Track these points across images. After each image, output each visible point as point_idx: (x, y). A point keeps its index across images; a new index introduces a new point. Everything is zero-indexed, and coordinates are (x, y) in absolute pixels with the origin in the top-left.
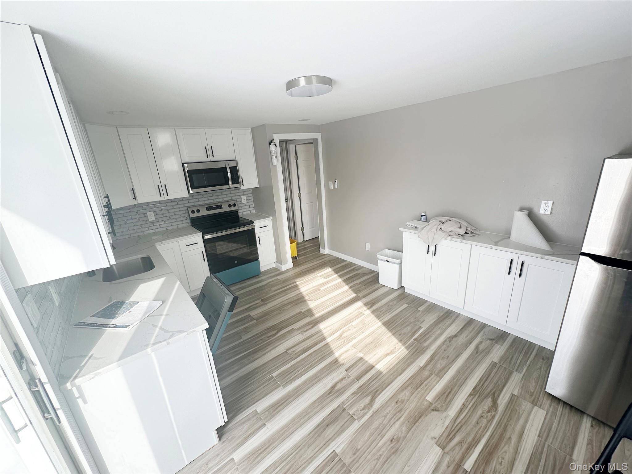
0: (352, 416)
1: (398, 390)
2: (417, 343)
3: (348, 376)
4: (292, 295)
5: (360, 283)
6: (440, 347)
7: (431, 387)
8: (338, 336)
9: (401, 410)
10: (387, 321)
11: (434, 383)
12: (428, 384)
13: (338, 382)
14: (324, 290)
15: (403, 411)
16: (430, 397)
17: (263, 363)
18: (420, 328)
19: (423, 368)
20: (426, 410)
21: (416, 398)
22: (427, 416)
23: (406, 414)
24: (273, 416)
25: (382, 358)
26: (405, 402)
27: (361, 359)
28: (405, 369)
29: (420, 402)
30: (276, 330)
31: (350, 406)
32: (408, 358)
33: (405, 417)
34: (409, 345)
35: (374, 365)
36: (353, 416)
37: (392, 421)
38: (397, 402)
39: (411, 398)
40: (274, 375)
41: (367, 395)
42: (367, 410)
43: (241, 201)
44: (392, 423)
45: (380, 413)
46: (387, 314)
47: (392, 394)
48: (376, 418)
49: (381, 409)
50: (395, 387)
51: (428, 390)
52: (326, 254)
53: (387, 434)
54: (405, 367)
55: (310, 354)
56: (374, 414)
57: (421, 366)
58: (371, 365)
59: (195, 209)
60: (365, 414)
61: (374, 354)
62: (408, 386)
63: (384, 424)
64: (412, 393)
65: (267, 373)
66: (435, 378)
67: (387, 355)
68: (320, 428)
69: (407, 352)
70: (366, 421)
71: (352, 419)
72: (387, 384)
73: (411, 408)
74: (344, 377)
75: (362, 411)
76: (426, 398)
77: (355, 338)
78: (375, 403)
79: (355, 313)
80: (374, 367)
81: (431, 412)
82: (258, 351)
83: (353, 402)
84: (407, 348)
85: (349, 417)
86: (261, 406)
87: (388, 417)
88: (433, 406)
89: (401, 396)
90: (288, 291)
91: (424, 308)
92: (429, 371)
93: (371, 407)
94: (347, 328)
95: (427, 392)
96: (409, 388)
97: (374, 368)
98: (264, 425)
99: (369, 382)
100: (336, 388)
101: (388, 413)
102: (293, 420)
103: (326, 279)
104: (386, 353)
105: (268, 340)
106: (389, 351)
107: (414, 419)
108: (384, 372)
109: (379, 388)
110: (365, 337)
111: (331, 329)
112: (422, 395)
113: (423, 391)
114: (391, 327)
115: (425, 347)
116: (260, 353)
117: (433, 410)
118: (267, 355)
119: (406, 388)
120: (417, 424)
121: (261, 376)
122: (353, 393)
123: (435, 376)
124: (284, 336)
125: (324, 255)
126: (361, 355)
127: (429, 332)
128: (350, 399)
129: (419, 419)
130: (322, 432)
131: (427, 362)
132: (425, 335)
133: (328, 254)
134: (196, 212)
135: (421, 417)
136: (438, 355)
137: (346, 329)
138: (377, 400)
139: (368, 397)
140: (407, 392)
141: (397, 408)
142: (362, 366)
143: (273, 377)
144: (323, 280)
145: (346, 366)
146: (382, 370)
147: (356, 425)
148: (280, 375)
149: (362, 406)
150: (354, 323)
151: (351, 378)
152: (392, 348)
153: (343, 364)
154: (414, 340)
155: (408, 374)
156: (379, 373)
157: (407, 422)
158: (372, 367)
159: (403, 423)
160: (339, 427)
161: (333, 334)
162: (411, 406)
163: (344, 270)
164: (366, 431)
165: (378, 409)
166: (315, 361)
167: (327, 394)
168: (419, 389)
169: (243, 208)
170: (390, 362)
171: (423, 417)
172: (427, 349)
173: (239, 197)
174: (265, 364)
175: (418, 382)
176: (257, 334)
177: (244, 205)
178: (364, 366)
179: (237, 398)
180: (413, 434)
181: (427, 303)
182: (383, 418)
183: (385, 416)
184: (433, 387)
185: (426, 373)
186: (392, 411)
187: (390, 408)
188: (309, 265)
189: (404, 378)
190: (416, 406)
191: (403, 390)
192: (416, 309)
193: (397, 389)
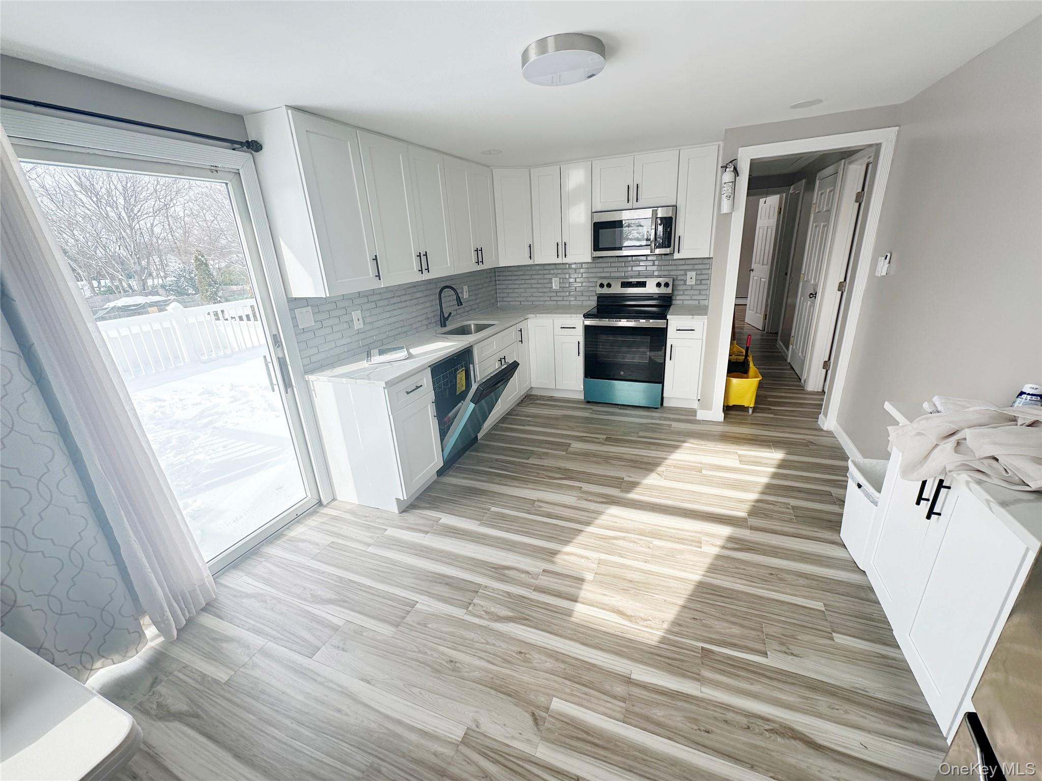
0: (470, 604)
1: (548, 649)
2: (700, 655)
3: (535, 576)
4: (650, 453)
5: (794, 508)
6: (727, 708)
7: (586, 703)
8: (606, 536)
9: (509, 662)
10: (712, 585)
11: (602, 709)
12: (591, 698)
13: (518, 570)
14: (705, 476)
15: (508, 666)
16: (557, 704)
17: (505, 493)
18: (765, 654)
19: (628, 681)
20: (530, 703)
21: (544, 681)
22: (516, 705)
23: (503, 670)
24: (441, 535)
25: (604, 607)
26: (527, 664)
27: (582, 580)
28: (602, 649)
29: (541, 689)
30: (563, 475)
31: (484, 595)
32: (634, 648)
33: (497, 671)
34: (677, 642)
35: (580, 600)
36: (472, 605)
37: (483, 655)
38: (521, 653)
39: (541, 673)
40: (493, 509)
41: (512, 610)
42: (487, 617)
43: (685, 281)
44: (480, 655)
45: (491, 634)
46: (739, 581)
47: (533, 642)
48: (479, 633)
49: (497, 635)
50: (550, 642)
51: (576, 699)
52: (825, 429)
53: (458, 653)
54: (609, 648)
55: (547, 523)
56: (485, 627)
57: (632, 677)
58: (577, 597)
59: (605, 283)
60: (481, 617)
61: (605, 593)
62: (563, 662)
63: (473, 645)
64: (552, 672)
65: (491, 503)
66: (619, 709)
67: (620, 613)
68: (440, 579)
69: (654, 643)
70: (470, 622)
71: (466, 606)
72: (550, 630)
73: (518, 676)
74: (531, 573)
75: (483, 613)
76: (555, 699)
77: (622, 557)
78: (505, 624)
79: (689, 534)
80: (576, 601)
81: (527, 712)
82: (517, 480)
83: (492, 596)
84: (663, 640)
85: (468, 601)
86: (447, 519)
87: (488, 646)
88: (544, 714)
89: (536, 656)
90: (653, 447)
91: (855, 645)
92: (629, 695)
93: (496, 621)
94: (638, 539)
95: (569, 698)
96: (562, 666)
97: (573, 603)
98: (427, 532)
99: (540, 605)
100: (506, 572)
101: (494, 645)
102: (442, 551)
103: (740, 464)
104: (621, 609)
105: (544, 478)
106: (629, 613)
107: (500, 686)
108: (573, 619)
109: (535, 621)
110: (637, 568)
111: (616, 522)
112: (556, 690)
113: (568, 690)
114: (705, 598)
115: (699, 675)
116: (516, 484)
117: (533, 714)
118: (516, 489)
119: (557, 660)
120: (493, 692)
121: (485, 500)
122: (508, 592)
123: (622, 708)
124: (560, 486)
125: (822, 430)
126: (589, 576)
127: (763, 675)
128: (496, 592)
129: (504, 694)
130: (436, 582)
131: (653, 686)
132: (742, 668)
133: (830, 432)
134: (605, 286)
135: (510, 695)
136: (694, 707)
137: (633, 539)
138: (512, 625)
139: (511, 612)
140: (550, 664)
141: (511, 656)
142: (566, 586)
143: (489, 510)
144: (736, 464)
145: (555, 568)
146: (575, 614)
147: (459, 613)
148: (497, 514)
149: (492, 609)
150: (656, 542)
151: (534, 581)
152: (642, 615)
153: (553, 563)
154: (703, 648)
155: (591, 655)
156: (569, 613)
157: (491, 676)
158: (574, 600)
159: (486, 670)
160: (447, 595)
161: (607, 529)
162: (523, 676)
163: (809, 471)
164: (454, 626)
165: (496, 631)
166: (537, 532)
167: (491, 565)
168: (567, 682)
169: (686, 292)
170: (605, 621)
171: (510, 699)
172: (698, 680)
173: (683, 272)
174: (503, 494)
175: (584, 677)
176: (543, 466)
177: (689, 288)
178: (568, 588)
179: (447, 499)
180: (471, 689)
181: (898, 651)
182: (482, 641)
183: (487, 643)
184: (589, 709)
185: (620, 689)
186: (501, 650)
187: (504, 646)
188: (759, 431)
189: (578, 651)
190: (528, 683)
191: (551, 656)
192: (829, 630)
193: (549, 647)
